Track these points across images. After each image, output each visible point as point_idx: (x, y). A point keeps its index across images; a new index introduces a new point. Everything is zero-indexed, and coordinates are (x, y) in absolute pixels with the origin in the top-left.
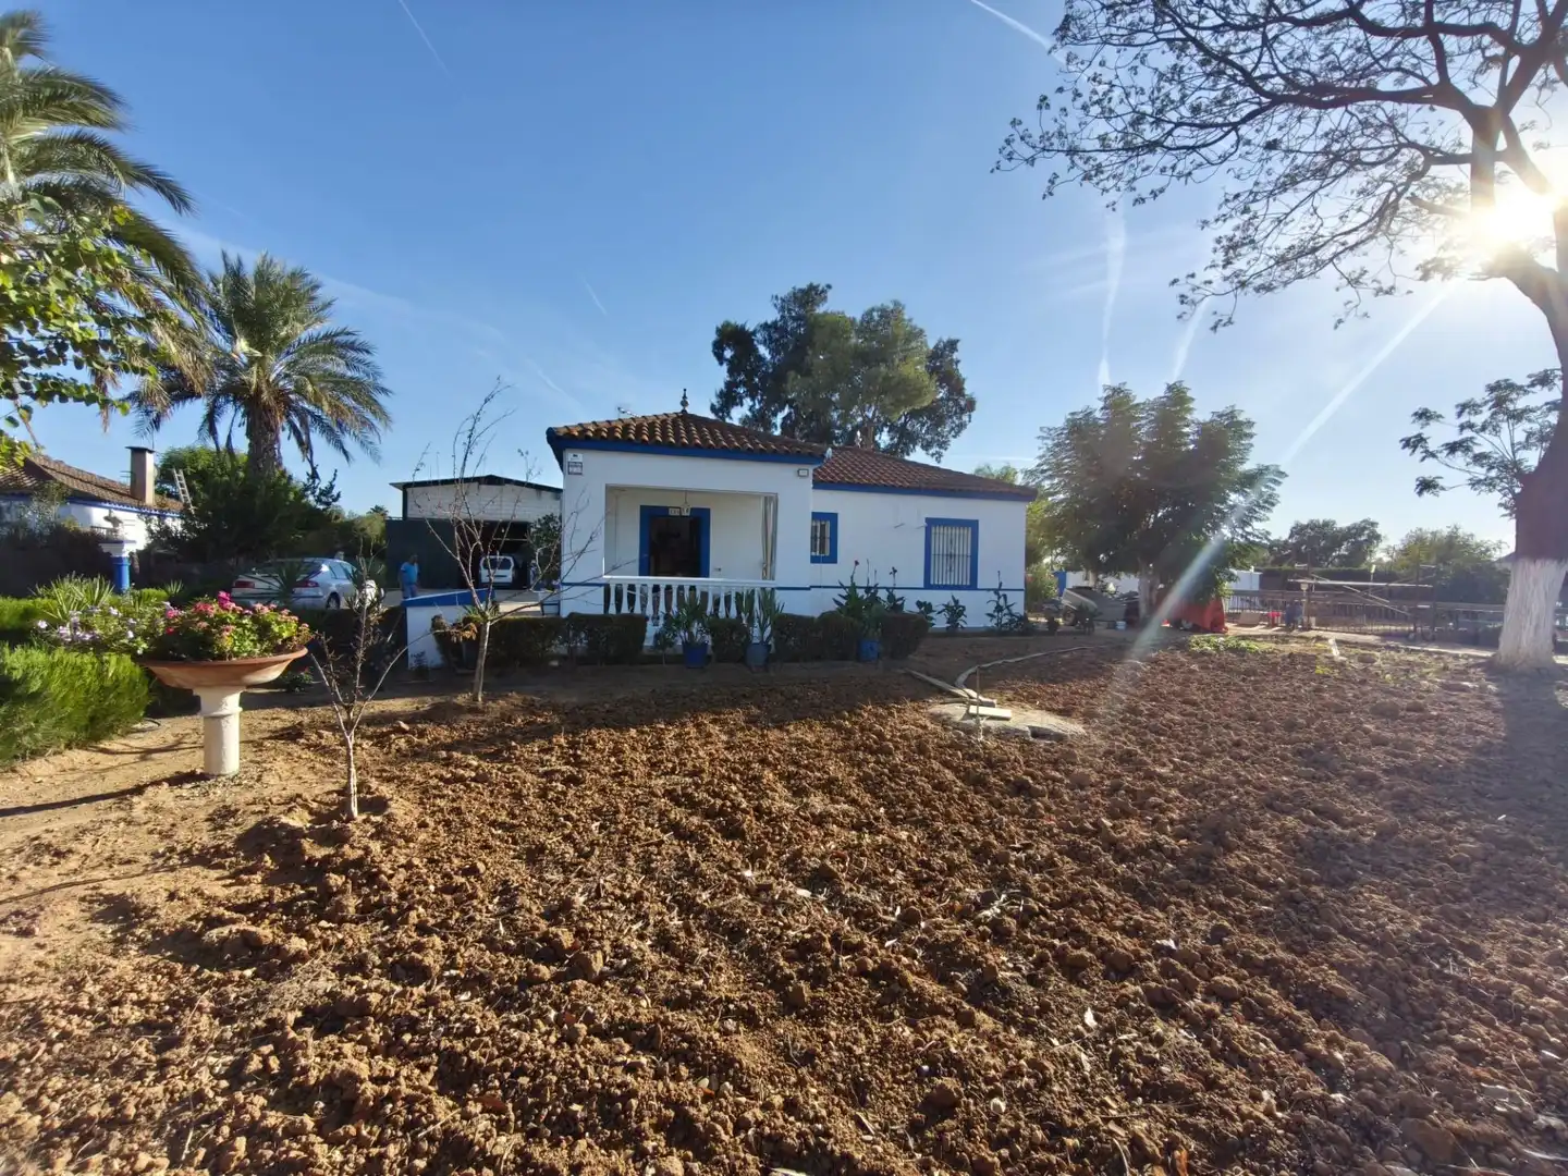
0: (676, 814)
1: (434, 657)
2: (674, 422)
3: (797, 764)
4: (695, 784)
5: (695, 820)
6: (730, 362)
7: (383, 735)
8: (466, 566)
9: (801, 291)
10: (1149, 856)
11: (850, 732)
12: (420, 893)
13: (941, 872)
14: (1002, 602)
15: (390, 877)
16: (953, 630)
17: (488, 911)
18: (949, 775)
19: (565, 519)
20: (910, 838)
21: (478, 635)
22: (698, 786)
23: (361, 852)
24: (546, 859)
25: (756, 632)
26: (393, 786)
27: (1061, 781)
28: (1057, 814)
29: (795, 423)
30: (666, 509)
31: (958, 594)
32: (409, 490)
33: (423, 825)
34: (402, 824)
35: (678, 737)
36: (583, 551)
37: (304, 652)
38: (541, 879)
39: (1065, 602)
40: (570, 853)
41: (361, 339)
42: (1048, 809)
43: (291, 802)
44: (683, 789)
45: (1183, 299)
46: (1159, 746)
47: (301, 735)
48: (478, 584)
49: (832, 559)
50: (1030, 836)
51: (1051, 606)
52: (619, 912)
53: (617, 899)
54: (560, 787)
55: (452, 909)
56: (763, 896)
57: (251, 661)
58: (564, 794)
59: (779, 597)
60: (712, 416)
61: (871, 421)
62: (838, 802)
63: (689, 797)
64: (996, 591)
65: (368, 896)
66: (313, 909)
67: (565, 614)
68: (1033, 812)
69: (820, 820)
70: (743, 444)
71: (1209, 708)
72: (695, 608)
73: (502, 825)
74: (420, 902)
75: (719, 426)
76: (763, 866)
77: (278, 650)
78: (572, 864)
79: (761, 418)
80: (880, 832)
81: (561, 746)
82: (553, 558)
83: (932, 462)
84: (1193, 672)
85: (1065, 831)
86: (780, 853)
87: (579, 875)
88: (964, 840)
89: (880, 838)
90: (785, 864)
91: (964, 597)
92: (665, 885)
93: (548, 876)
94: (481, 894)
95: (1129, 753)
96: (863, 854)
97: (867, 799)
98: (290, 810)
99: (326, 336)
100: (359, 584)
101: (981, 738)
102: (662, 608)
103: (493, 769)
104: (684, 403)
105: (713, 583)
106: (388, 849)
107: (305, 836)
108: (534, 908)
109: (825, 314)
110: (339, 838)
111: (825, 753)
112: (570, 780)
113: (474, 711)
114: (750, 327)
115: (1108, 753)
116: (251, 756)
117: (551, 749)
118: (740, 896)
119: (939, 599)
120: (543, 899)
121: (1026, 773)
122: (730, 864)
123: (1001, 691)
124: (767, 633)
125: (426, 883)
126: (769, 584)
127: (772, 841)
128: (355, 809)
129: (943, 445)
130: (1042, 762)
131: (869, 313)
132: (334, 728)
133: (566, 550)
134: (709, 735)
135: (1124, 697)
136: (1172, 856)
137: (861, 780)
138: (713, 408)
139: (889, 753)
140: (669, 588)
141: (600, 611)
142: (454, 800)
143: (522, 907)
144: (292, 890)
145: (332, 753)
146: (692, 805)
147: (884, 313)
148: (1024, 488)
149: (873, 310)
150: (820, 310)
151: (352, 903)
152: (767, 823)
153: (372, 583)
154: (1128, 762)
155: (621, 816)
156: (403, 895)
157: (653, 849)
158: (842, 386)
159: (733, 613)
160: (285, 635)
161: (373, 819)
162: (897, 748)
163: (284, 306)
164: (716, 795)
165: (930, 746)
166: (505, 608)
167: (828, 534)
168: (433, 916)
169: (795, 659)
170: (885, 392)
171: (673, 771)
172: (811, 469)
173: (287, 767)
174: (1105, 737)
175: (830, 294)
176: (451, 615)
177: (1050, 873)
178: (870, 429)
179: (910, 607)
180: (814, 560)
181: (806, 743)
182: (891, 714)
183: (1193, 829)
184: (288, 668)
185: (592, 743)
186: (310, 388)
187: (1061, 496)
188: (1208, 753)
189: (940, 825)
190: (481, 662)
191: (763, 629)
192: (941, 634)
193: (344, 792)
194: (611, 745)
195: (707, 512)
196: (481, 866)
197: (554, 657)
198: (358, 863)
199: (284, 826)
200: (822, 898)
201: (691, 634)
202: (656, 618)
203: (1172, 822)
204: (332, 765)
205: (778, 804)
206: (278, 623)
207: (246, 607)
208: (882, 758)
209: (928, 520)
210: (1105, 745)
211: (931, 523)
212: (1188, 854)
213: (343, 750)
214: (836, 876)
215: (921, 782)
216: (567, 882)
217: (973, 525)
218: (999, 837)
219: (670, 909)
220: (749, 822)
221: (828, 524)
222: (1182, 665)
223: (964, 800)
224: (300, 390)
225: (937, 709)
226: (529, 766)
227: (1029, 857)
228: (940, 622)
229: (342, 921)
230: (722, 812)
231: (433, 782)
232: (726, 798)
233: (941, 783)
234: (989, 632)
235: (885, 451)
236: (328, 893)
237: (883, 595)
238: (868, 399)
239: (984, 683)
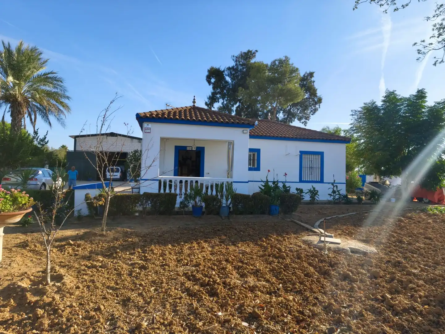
0: (188, 284)
1: (85, 211)
2: (190, 110)
3: (242, 262)
4: (197, 270)
5: (196, 287)
6: (214, 84)
7: (62, 246)
8: (101, 173)
9: (245, 53)
10: (409, 313)
11: (266, 249)
12: (75, 319)
13: (309, 317)
14: (335, 189)
15: (63, 311)
16: (313, 201)
17: (104, 328)
18: (312, 269)
19: (143, 152)
20: (294, 299)
21: (105, 203)
22: (198, 271)
23: (51, 299)
24: (131, 304)
25: (224, 201)
26: (65, 269)
27: (365, 274)
28: (364, 290)
29: (242, 110)
30: (186, 147)
31: (315, 185)
32: (77, 139)
33: (78, 288)
34: (69, 287)
35: (190, 248)
36: (150, 166)
37: (31, 210)
38: (128, 314)
39: (365, 189)
40: (141, 302)
41: (59, 75)
42: (359, 288)
43: (23, 275)
44: (192, 272)
45: (419, 52)
46: (413, 259)
47: (27, 246)
48: (105, 179)
49: (258, 169)
50: (351, 301)
51: (359, 191)
52: (162, 330)
53: (161, 324)
54: (138, 270)
55: (89, 327)
56: (227, 325)
57: (9, 214)
58: (140, 274)
59: (235, 186)
60: (206, 107)
61: (275, 108)
62: (261, 281)
63: (194, 276)
64: (332, 184)
65: (53, 319)
66: (31, 324)
67: (142, 193)
68: (352, 289)
69: (252, 289)
70: (219, 119)
71: (438, 241)
72: (197, 191)
73: (112, 288)
74: (75, 323)
75: (209, 111)
76: (226, 311)
77: (20, 209)
78: (142, 307)
79: (226, 108)
80: (280, 296)
81: (139, 252)
82: (137, 169)
83: (302, 126)
84: (429, 223)
85: (368, 300)
86: (235, 304)
87: (145, 312)
88: (319, 301)
89: (280, 299)
90: (236, 310)
91: (317, 186)
92: (183, 318)
93: (131, 312)
94: (101, 320)
95: (399, 262)
96: (272, 306)
97: (274, 280)
98: (22, 279)
99: (45, 74)
100: (55, 179)
101: (327, 252)
102: (183, 191)
103: (109, 262)
104: (194, 102)
105: (206, 179)
106: (62, 298)
107: (28, 291)
108: (125, 328)
109: (255, 62)
110: (41, 293)
111: (255, 257)
112: (143, 268)
113: (102, 235)
114: (222, 69)
115: (389, 262)
116: (7, 255)
117: (135, 253)
118: (216, 325)
119: (306, 187)
120: (128, 323)
121: (348, 270)
122: (212, 309)
123: (336, 230)
124: (229, 202)
125: (78, 315)
126: (230, 180)
127: (231, 298)
128: (49, 280)
129: (307, 118)
130: (356, 265)
131: (274, 62)
132: (42, 243)
133: (143, 166)
134: (203, 248)
135: (395, 235)
136: (421, 314)
137: (272, 270)
138: (206, 104)
139: (284, 258)
140: (186, 181)
141: (157, 192)
142: (91, 276)
143: (119, 327)
144: (22, 315)
145: (40, 254)
146: (196, 280)
147: (281, 61)
148: (344, 137)
149: (276, 60)
150: (253, 61)
151: (46, 322)
152: (229, 289)
153: (60, 179)
154: (398, 266)
155: (164, 285)
156: (68, 320)
157: (178, 301)
158: (262, 93)
159: (214, 193)
160: (23, 202)
161: (57, 284)
162: (287, 256)
163: (28, 62)
164: (206, 276)
165: (302, 255)
166: (116, 190)
167: (256, 158)
168: (81, 330)
169: (241, 213)
170: (281, 95)
171: (187, 265)
172: (248, 130)
173: (21, 260)
174: (386, 254)
175: (257, 54)
176: (94, 193)
177: (361, 320)
178: (274, 112)
179: (293, 191)
180: (250, 169)
181: (246, 252)
182: (285, 240)
183: (431, 301)
184: (24, 216)
185: (152, 250)
186: (38, 96)
187: (362, 141)
188: (437, 263)
189: (308, 294)
190: (106, 214)
191: (227, 201)
192: (308, 203)
193: (45, 271)
194: (161, 251)
195: (203, 148)
196: (102, 307)
197: (137, 212)
198: (50, 304)
199: (19, 286)
200: (253, 327)
201: (196, 202)
202: (181, 194)
203: (420, 297)
204: (40, 259)
205: (233, 281)
206: (21, 197)
207: (8, 189)
208: (281, 260)
209: (300, 152)
210: (387, 258)
211: (302, 153)
212: (429, 313)
213: (45, 253)
214: (259, 316)
215: (299, 272)
216: (139, 315)
217: (321, 154)
218: (336, 301)
219: (185, 329)
220: (220, 289)
221: (256, 154)
222: (424, 220)
223: (319, 282)
224: (33, 97)
225: (306, 238)
226: (125, 261)
227: (350, 311)
228: (307, 198)
229: (43, 330)
230: (208, 284)
231: (83, 268)
232: (210, 277)
233: (308, 273)
234: (329, 202)
235: (281, 121)
236: (37, 318)
237: (280, 185)
238: (274, 98)
239: (327, 226)
